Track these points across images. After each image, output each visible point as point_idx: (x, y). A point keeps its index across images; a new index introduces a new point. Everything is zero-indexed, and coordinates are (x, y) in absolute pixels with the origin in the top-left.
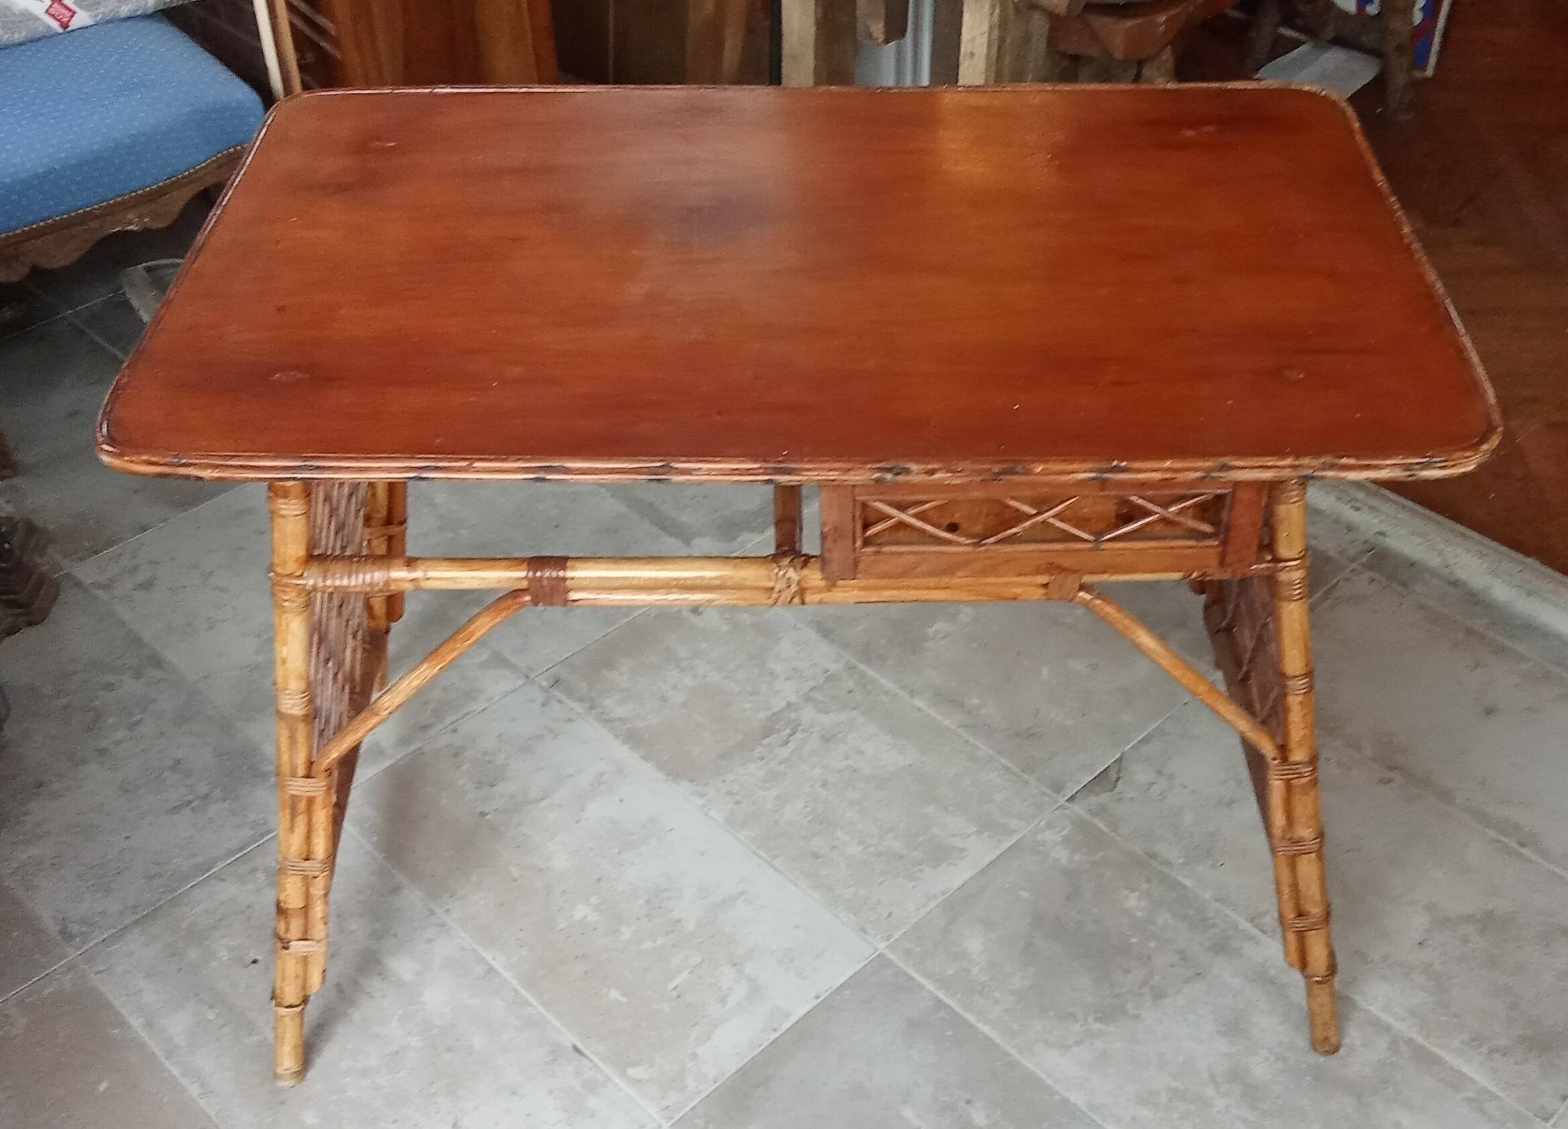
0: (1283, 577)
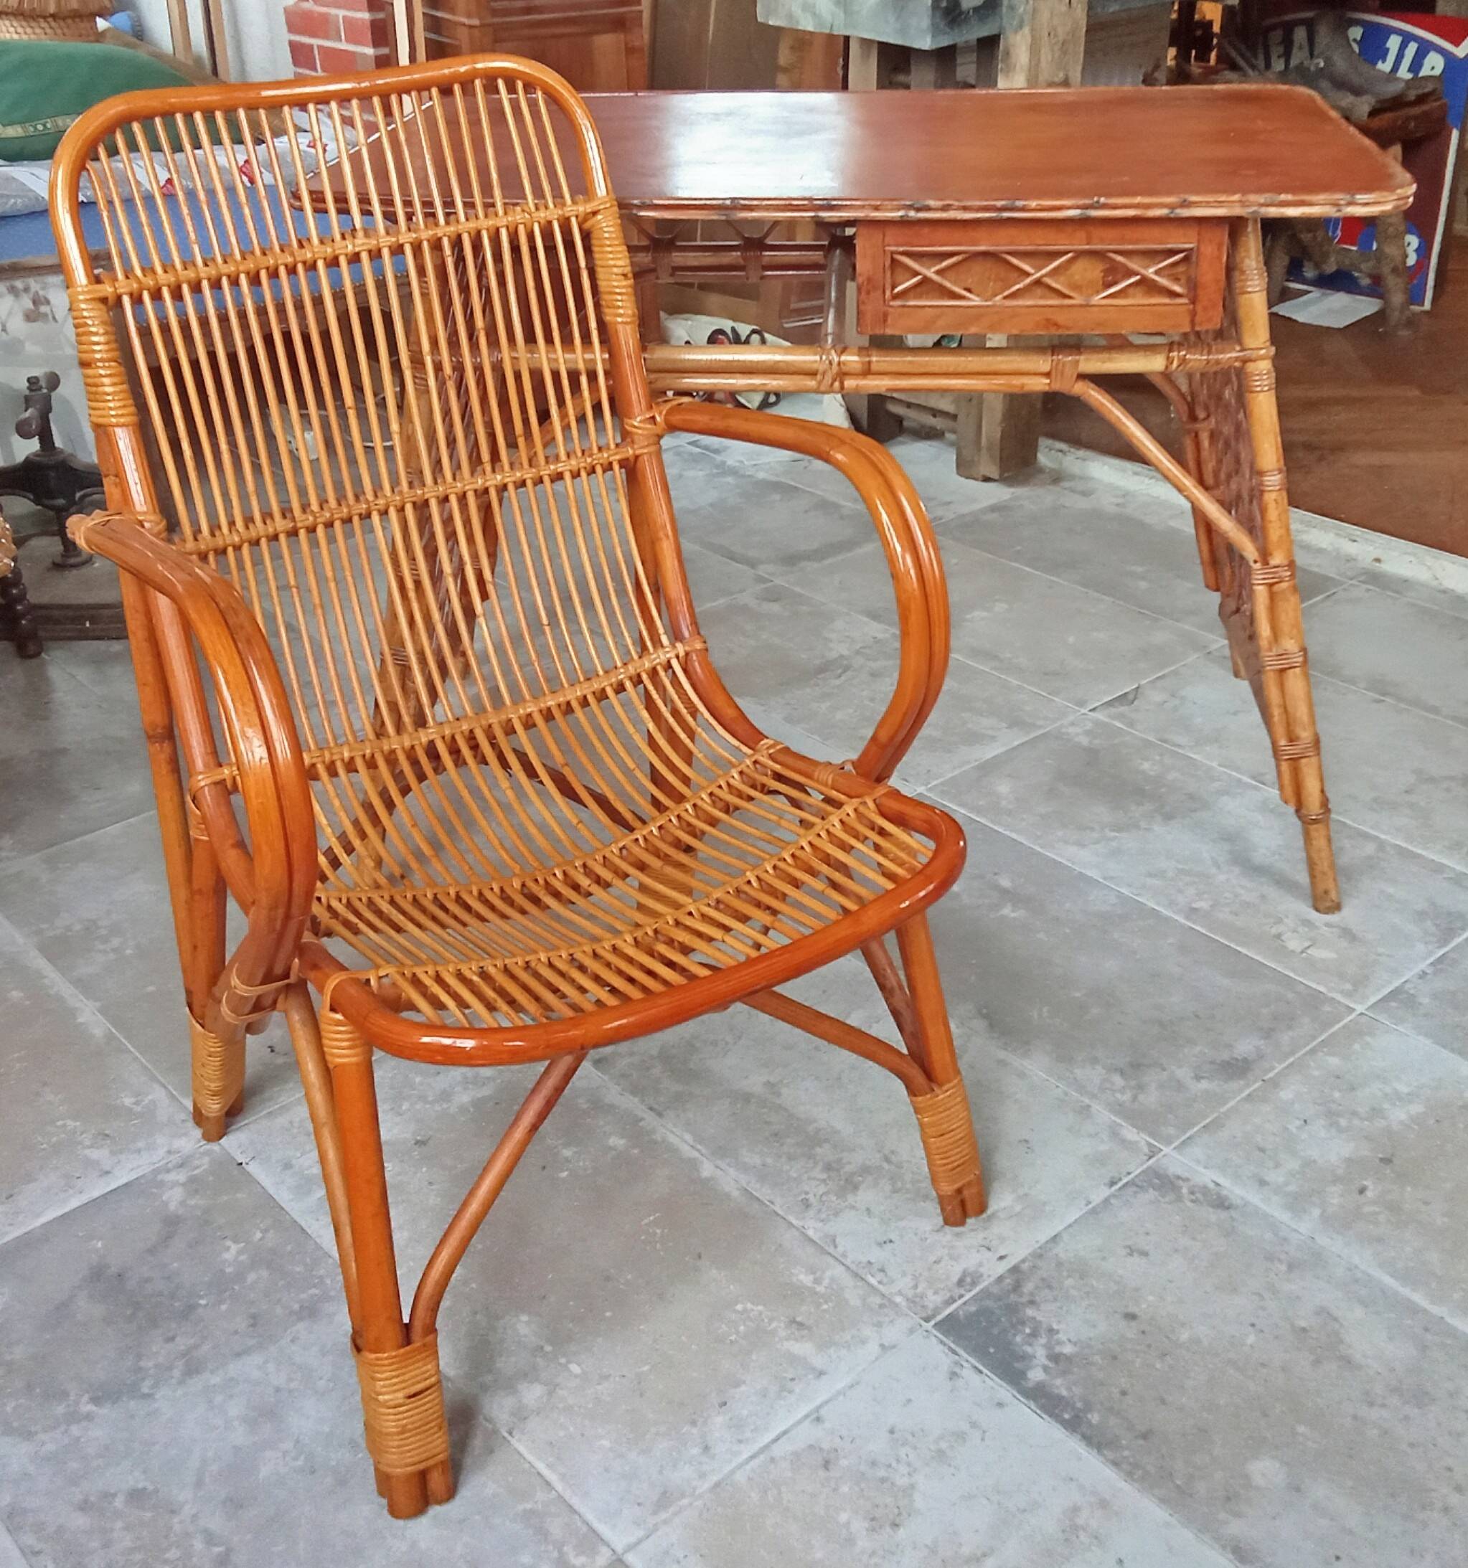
0: (1251, 367)
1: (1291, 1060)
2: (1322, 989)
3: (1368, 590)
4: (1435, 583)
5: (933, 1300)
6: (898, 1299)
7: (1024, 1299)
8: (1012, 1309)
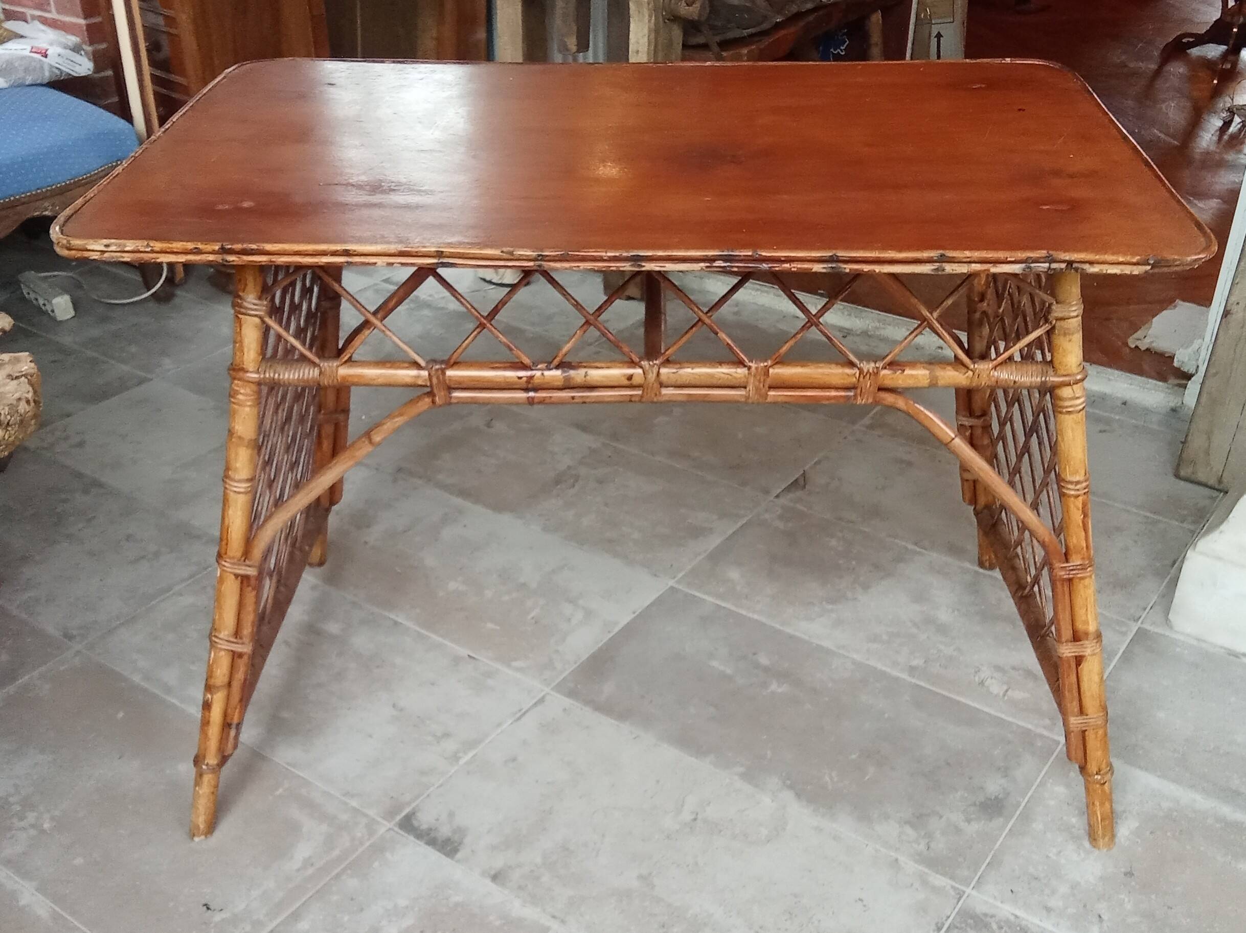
1: (1030, 793)
2: (1030, 726)
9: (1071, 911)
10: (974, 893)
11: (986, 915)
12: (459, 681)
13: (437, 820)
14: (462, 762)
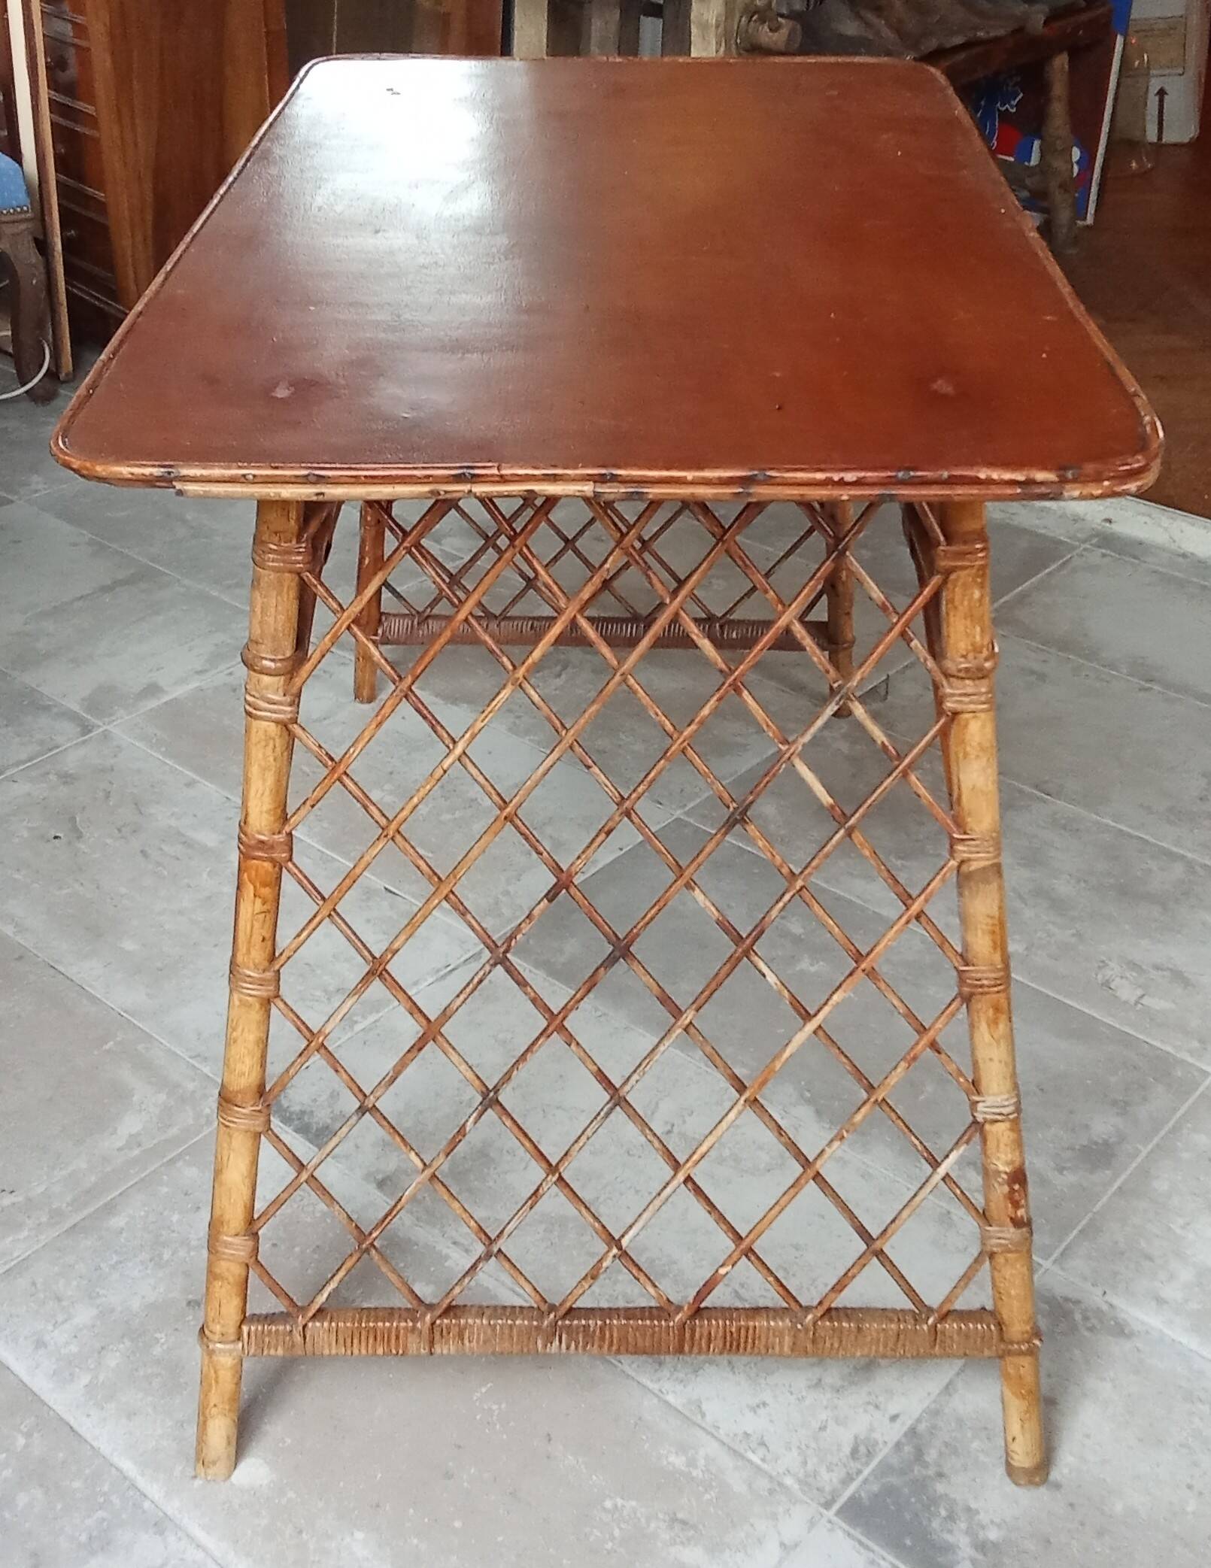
1: (1156, 1140)
2: (1169, 1049)
3: (1104, 555)
4: (1173, 547)
5: (829, 1479)
6: (789, 1481)
7: (931, 1472)
8: (920, 1486)
9: (1194, 1306)
10: (1056, 1269)
11: (1067, 1299)
12: (368, 921)
13: (315, 1100)
14: (358, 1027)
